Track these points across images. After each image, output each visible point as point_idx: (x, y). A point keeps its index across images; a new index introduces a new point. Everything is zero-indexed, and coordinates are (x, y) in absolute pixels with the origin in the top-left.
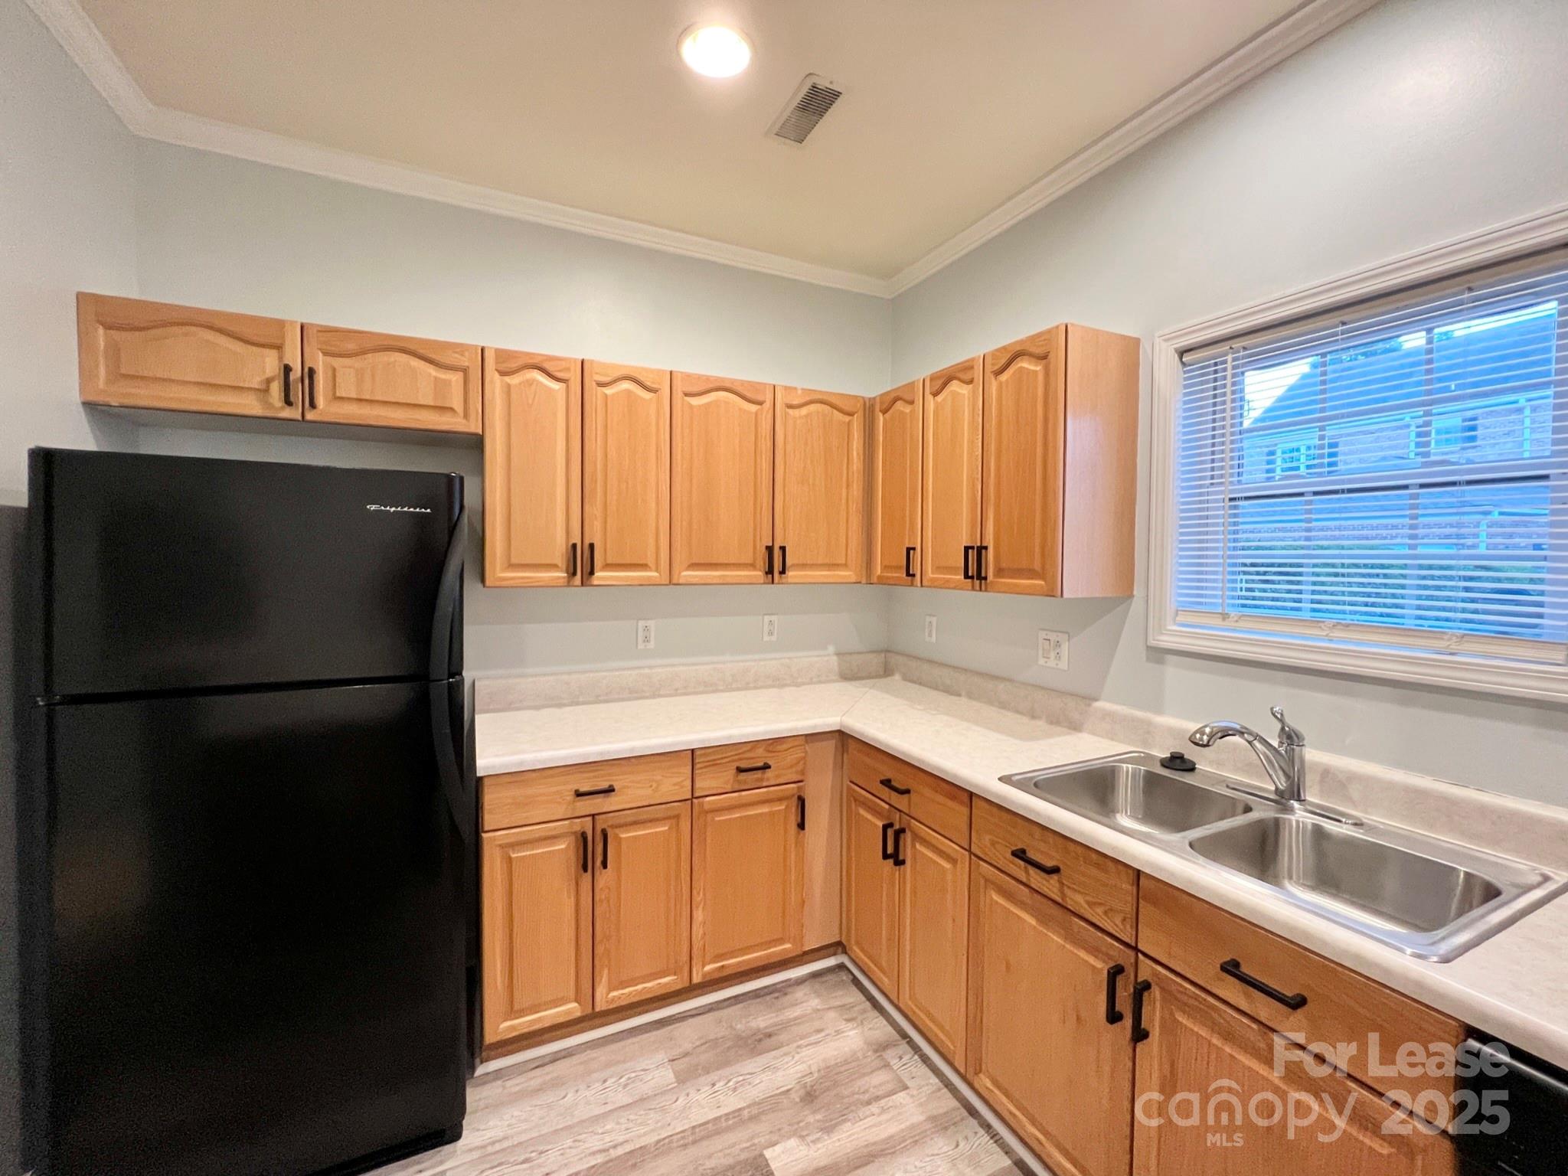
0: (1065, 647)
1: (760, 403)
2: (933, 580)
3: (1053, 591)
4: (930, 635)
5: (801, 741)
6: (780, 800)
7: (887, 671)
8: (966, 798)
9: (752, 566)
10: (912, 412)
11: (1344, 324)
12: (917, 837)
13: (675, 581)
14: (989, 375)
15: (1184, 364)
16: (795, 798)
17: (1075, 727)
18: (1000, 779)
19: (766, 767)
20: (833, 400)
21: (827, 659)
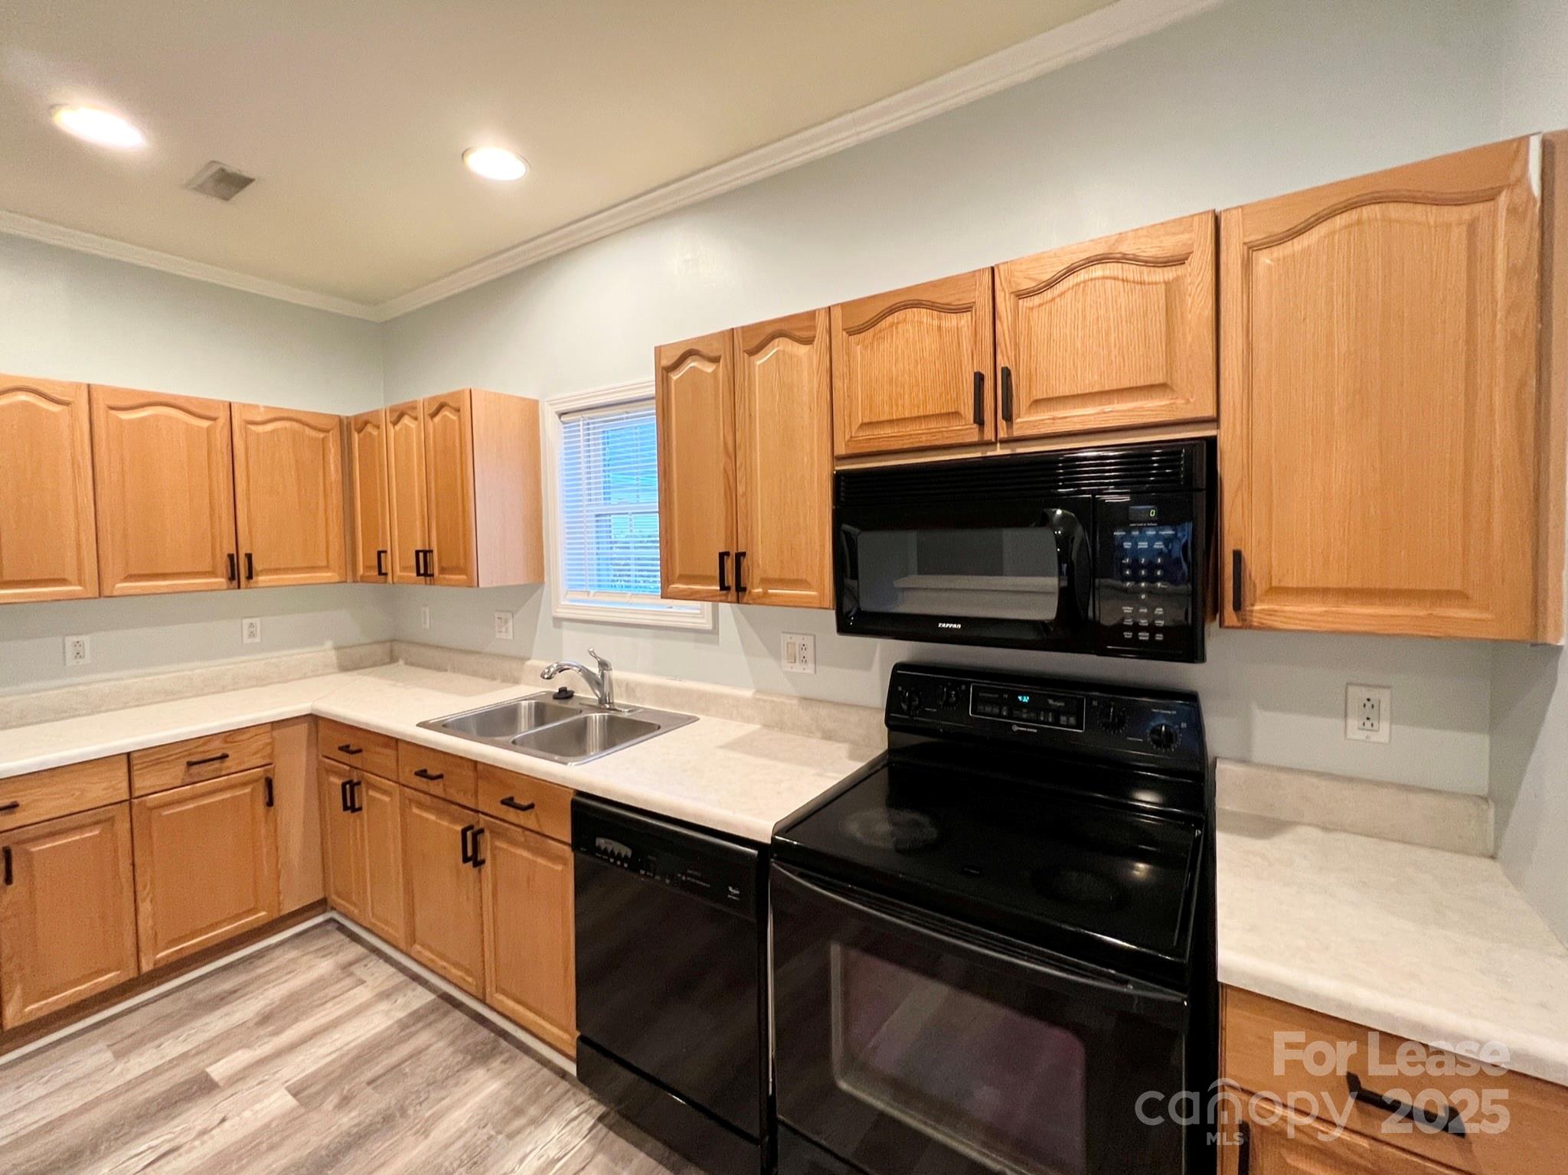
0: (510, 623)
1: (214, 419)
2: (401, 577)
3: (472, 583)
4: (425, 623)
5: (269, 727)
6: (244, 784)
7: (393, 659)
8: (393, 744)
9: (212, 573)
10: (379, 435)
11: (628, 413)
12: (371, 786)
13: (107, 592)
14: (428, 418)
15: (564, 423)
16: (263, 781)
17: (516, 681)
18: (417, 725)
19: (224, 757)
20: (299, 417)
21: (327, 652)
